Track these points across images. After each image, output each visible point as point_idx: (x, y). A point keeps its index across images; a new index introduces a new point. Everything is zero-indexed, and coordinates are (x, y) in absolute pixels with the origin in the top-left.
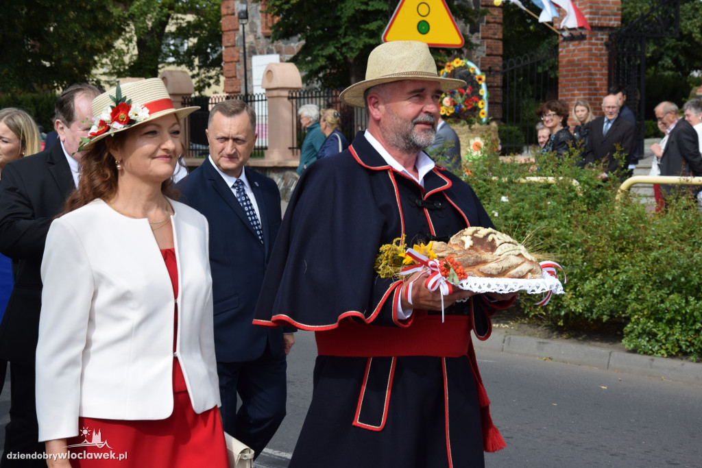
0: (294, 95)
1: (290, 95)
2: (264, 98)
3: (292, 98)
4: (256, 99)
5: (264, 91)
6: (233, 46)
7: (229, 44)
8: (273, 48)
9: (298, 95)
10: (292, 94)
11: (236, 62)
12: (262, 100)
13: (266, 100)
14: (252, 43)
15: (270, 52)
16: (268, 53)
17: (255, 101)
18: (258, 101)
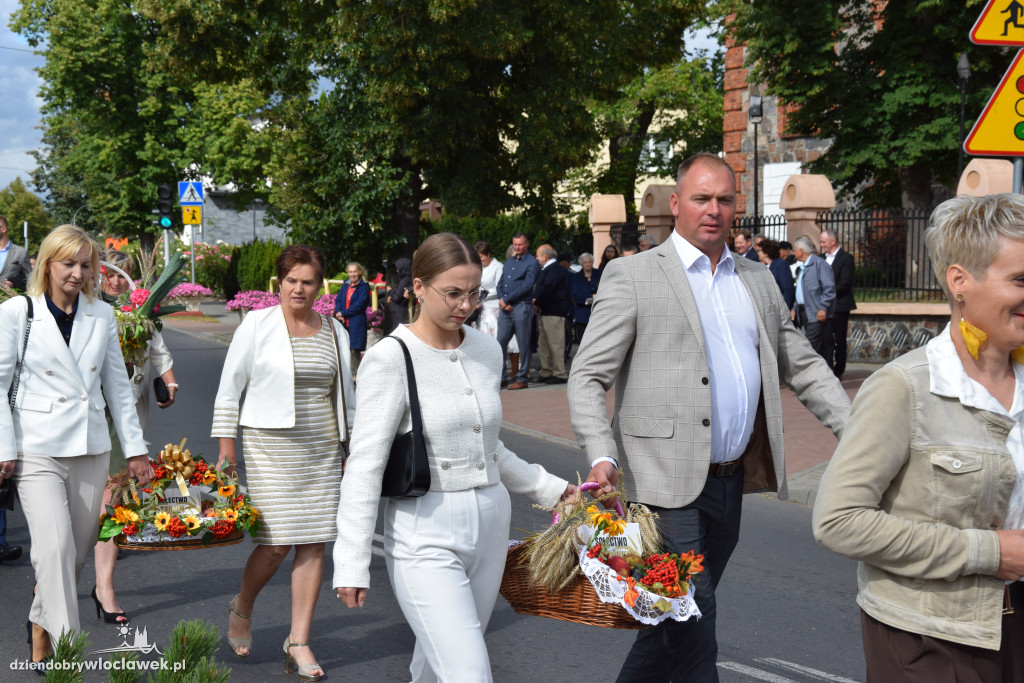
0: (824, 217)
1: (819, 218)
2: (782, 222)
3: (822, 221)
4: (767, 222)
5: (783, 212)
6: (738, 151)
7: (733, 149)
8: (793, 153)
9: (829, 218)
10: (821, 216)
11: (741, 172)
12: (779, 224)
13: (784, 224)
14: (764, 148)
15: (788, 159)
16: (785, 161)
17: (764, 225)
18: (769, 225)
